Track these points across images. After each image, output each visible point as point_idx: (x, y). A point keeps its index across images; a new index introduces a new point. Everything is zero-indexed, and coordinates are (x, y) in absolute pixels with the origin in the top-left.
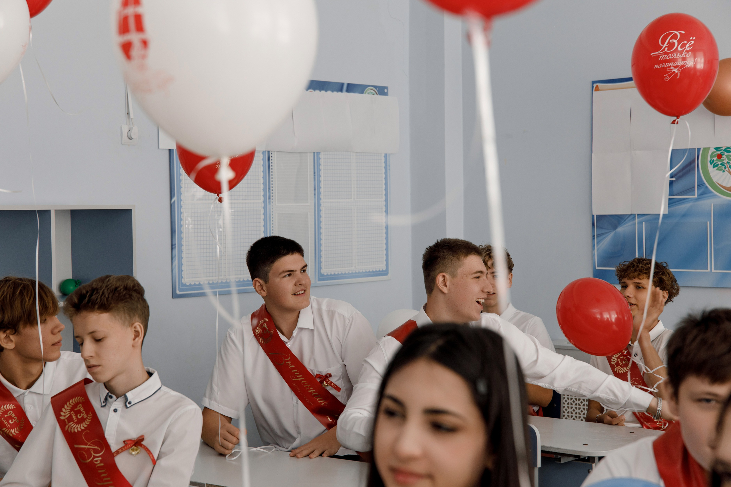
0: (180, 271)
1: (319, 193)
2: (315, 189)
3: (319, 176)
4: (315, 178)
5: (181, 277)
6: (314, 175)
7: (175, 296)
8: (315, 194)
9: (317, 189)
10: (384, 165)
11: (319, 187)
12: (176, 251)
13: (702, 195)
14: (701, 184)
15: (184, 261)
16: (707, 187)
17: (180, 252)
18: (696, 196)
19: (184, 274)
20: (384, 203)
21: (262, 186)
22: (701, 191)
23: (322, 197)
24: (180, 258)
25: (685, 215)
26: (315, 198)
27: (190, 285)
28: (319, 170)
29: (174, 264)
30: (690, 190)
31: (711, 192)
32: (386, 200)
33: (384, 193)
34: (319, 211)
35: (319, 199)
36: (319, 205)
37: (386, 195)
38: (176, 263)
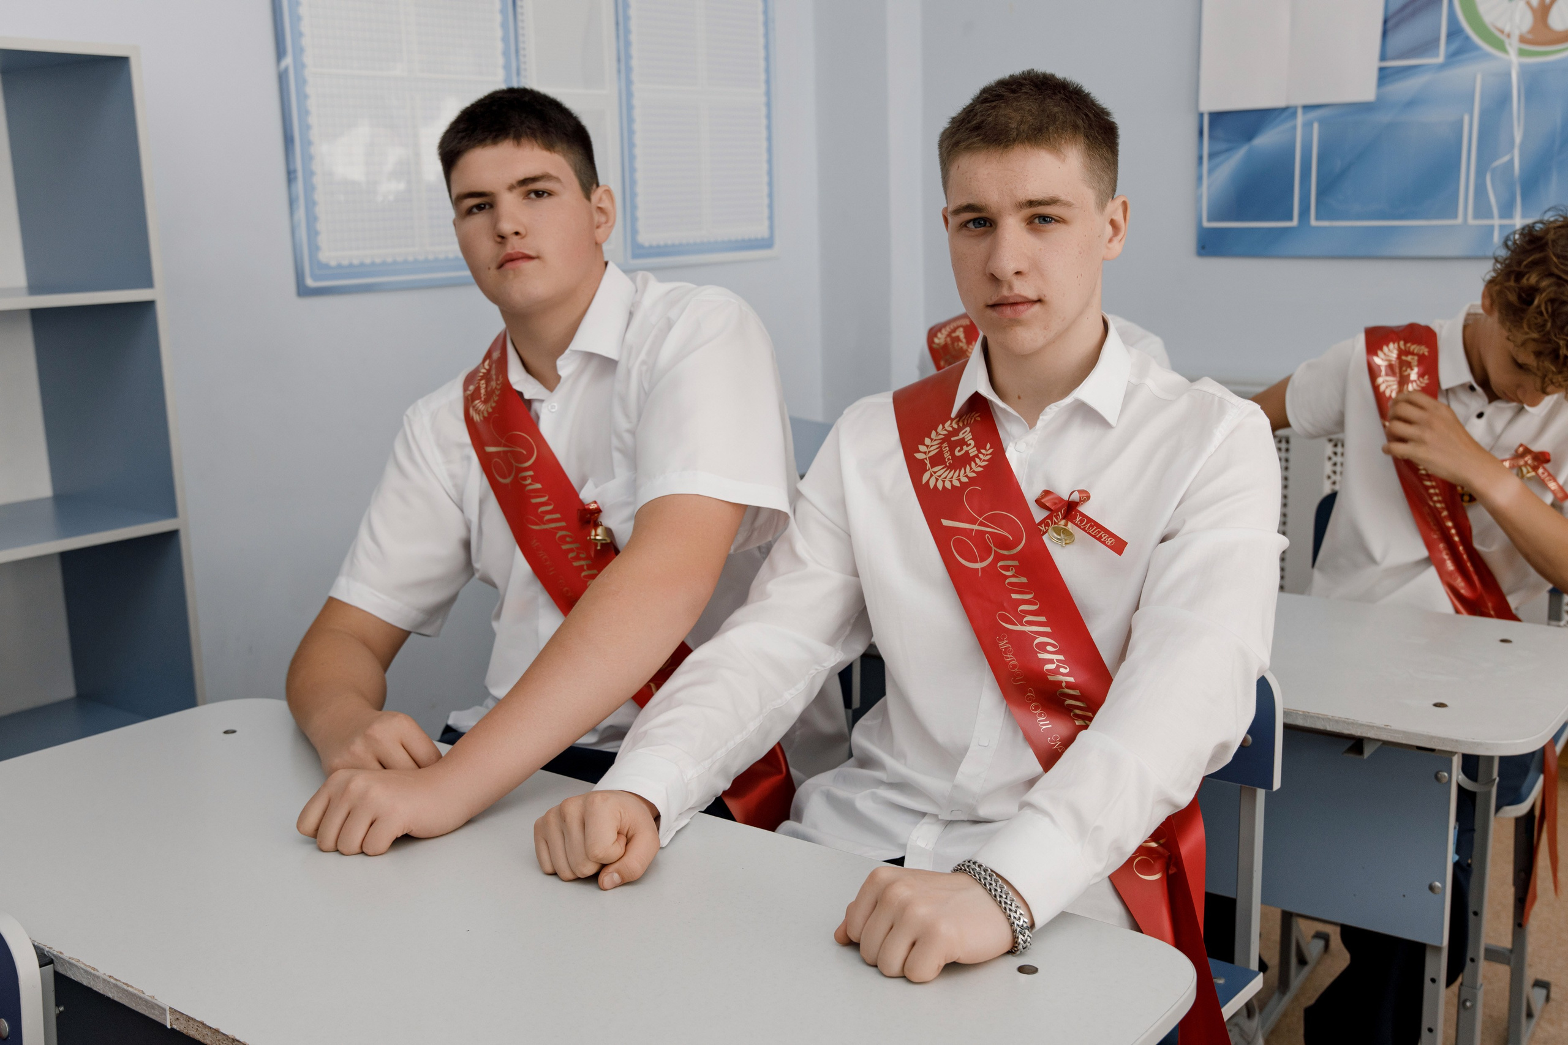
0: (313, 233)
1: (629, 69)
2: (619, 60)
3: (627, 31)
4: (618, 37)
5: (314, 248)
6: (617, 30)
7: (303, 291)
8: (619, 71)
9: (624, 60)
10: (761, 18)
11: (628, 57)
12: (300, 185)
13: (1454, 57)
14: (1455, 32)
15: (320, 210)
16: (1467, 38)
17: (310, 189)
18: (1441, 59)
19: (323, 240)
20: (763, 99)
21: (500, 46)
22: (1454, 46)
23: (635, 77)
24: (311, 204)
25: (1411, 103)
26: (619, 79)
27: (339, 266)
28: (627, 18)
29: (296, 217)
30: (1428, 46)
31: (1476, 48)
32: (768, 93)
33: (763, 77)
34: (630, 107)
35: (629, 82)
36: (630, 95)
37: (768, 82)
38: (301, 213)
